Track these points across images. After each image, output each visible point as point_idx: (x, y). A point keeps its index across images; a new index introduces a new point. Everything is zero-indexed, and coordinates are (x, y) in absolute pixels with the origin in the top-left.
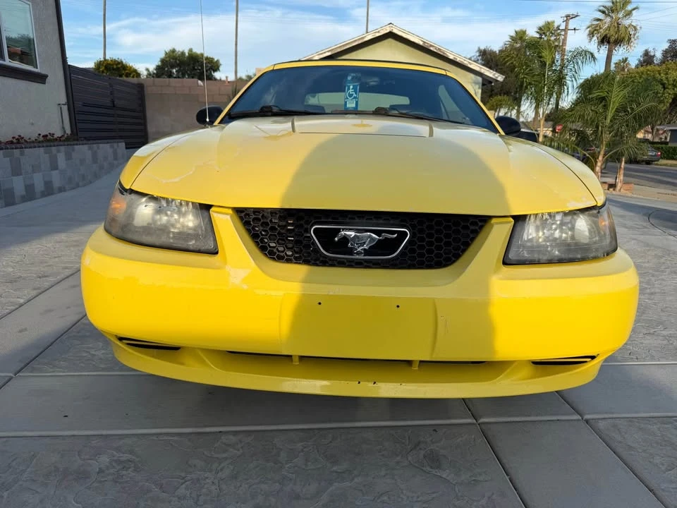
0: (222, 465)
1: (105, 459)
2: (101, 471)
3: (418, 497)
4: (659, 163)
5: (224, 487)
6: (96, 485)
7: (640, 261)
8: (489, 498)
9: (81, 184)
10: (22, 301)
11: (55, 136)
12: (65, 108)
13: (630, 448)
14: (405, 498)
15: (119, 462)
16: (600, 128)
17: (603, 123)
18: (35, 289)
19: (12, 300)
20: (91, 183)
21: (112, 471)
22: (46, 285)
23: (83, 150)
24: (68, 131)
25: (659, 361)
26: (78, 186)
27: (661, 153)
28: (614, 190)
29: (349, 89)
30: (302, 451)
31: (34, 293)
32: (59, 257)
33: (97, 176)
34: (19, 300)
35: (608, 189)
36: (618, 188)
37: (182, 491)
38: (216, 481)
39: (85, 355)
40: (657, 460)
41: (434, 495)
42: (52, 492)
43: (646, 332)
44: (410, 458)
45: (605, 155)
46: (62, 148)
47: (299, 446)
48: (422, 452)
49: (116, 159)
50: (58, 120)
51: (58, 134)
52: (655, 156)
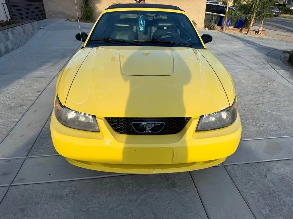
0: (106, 190)
1: (67, 190)
2: (67, 195)
3: (168, 199)
4: (280, 16)
5: (107, 199)
6: (66, 200)
7: (258, 85)
8: (190, 197)
9: (20, 45)
10: (17, 120)
11: (4, 22)
12: (5, 5)
13: (236, 176)
14: (164, 199)
15: (72, 192)
16: (254, 6)
17: (255, 3)
18: (20, 113)
19: (13, 120)
20: (25, 44)
21: (71, 195)
22: (24, 111)
23: (18, 29)
24: (9, 18)
25: (254, 138)
26: (20, 46)
27: (282, 11)
28: (258, 34)
29: (140, 22)
30: (131, 183)
31: (20, 115)
32: (24, 94)
33: (27, 40)
34: (16, 119)
35: (255, 34)
36: (260, 33)
37: (94, 201)
38: (105, 197)
39: (49, 146)
40: (244, 181)
41: (173, 198)
42: (54, 204)
43: (252, 124)
44: (166, 184)
45: (255, 18)
46: (9, 29)
47: (130, 181)
48: (170, 182)
49: (34, 30)
50: (3, 11)
51: (5, 20)
52: (279, 12)
